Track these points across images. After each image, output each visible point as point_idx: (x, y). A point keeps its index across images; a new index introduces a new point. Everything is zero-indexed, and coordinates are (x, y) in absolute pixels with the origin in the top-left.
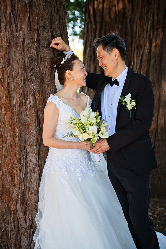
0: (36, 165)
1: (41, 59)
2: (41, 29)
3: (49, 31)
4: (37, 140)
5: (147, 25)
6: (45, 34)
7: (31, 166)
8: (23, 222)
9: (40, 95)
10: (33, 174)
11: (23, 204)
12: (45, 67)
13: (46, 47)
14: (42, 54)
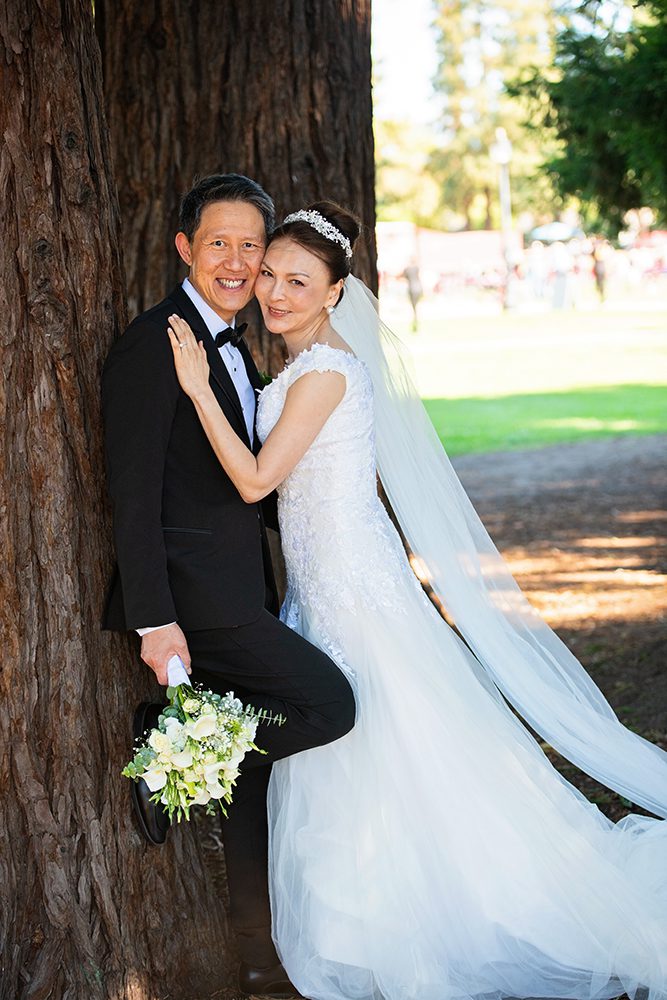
0: (75, 611)
1: (66, 247)
2: (64, 143)
3: (83, 150)
4: (71, 525)
5: (154, 123)
6: (74, 160)
7: (58, 616)
8: (43, 814)
9: (69, 368)
10: (67, 644)
11: (38, 750)
12: (82, 273)
13: (80, 205)
14: (69, 228)
